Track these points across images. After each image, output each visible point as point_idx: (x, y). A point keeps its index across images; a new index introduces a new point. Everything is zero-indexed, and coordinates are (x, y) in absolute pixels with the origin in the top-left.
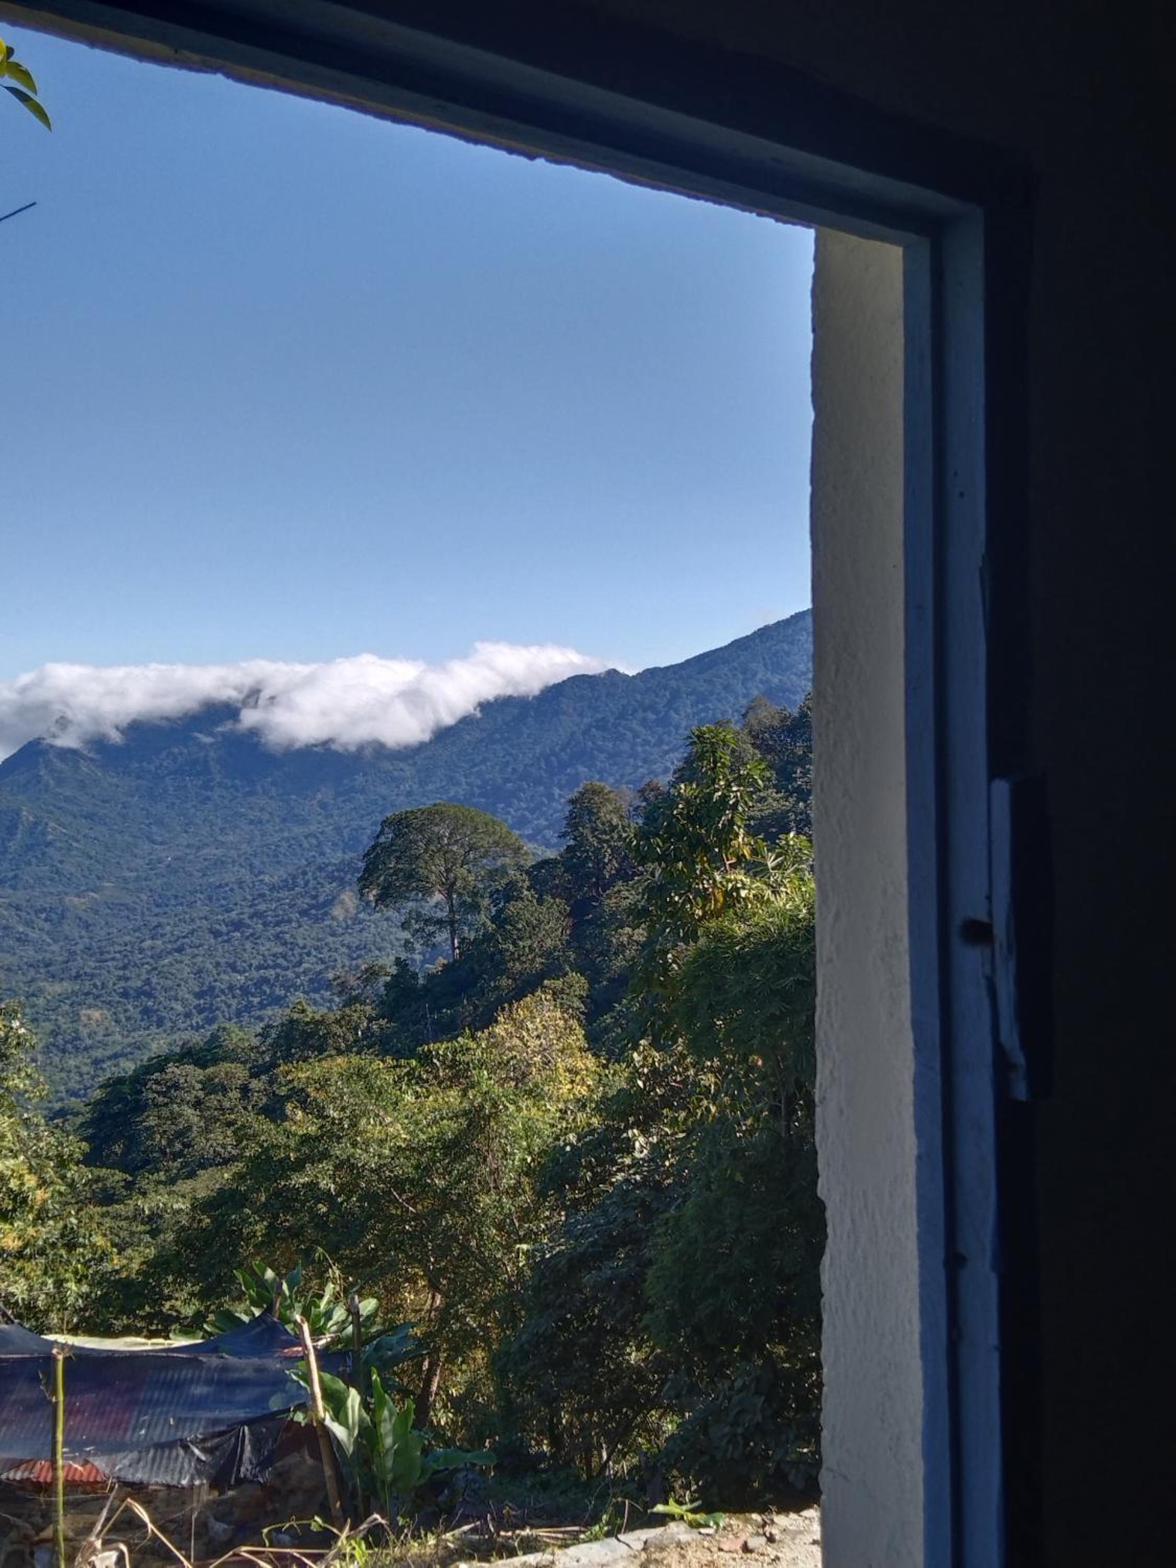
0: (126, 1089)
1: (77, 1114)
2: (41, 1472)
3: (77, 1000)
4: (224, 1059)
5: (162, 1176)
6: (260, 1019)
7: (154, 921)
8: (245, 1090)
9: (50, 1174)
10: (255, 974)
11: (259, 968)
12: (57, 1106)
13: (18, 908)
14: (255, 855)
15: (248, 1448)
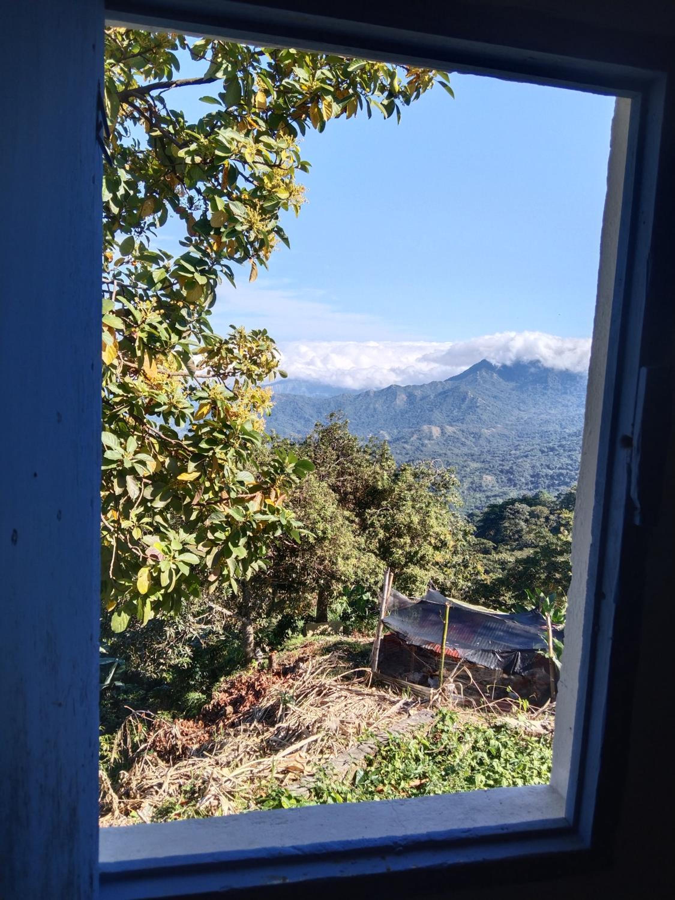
0: (497, 510)
1: (478, 516)
2: (437, 648)
3: (483, 471)
4: (539, 504)
5: (509, 547)
6: (558, 490)
7: (517, 443)
8: (547, 519)
9: (460, 537)
10: (558, 471)
11: (560, 468)
12: (470, 512)
13: (463, 431)
14: (563, 420)
15: (519, 661)
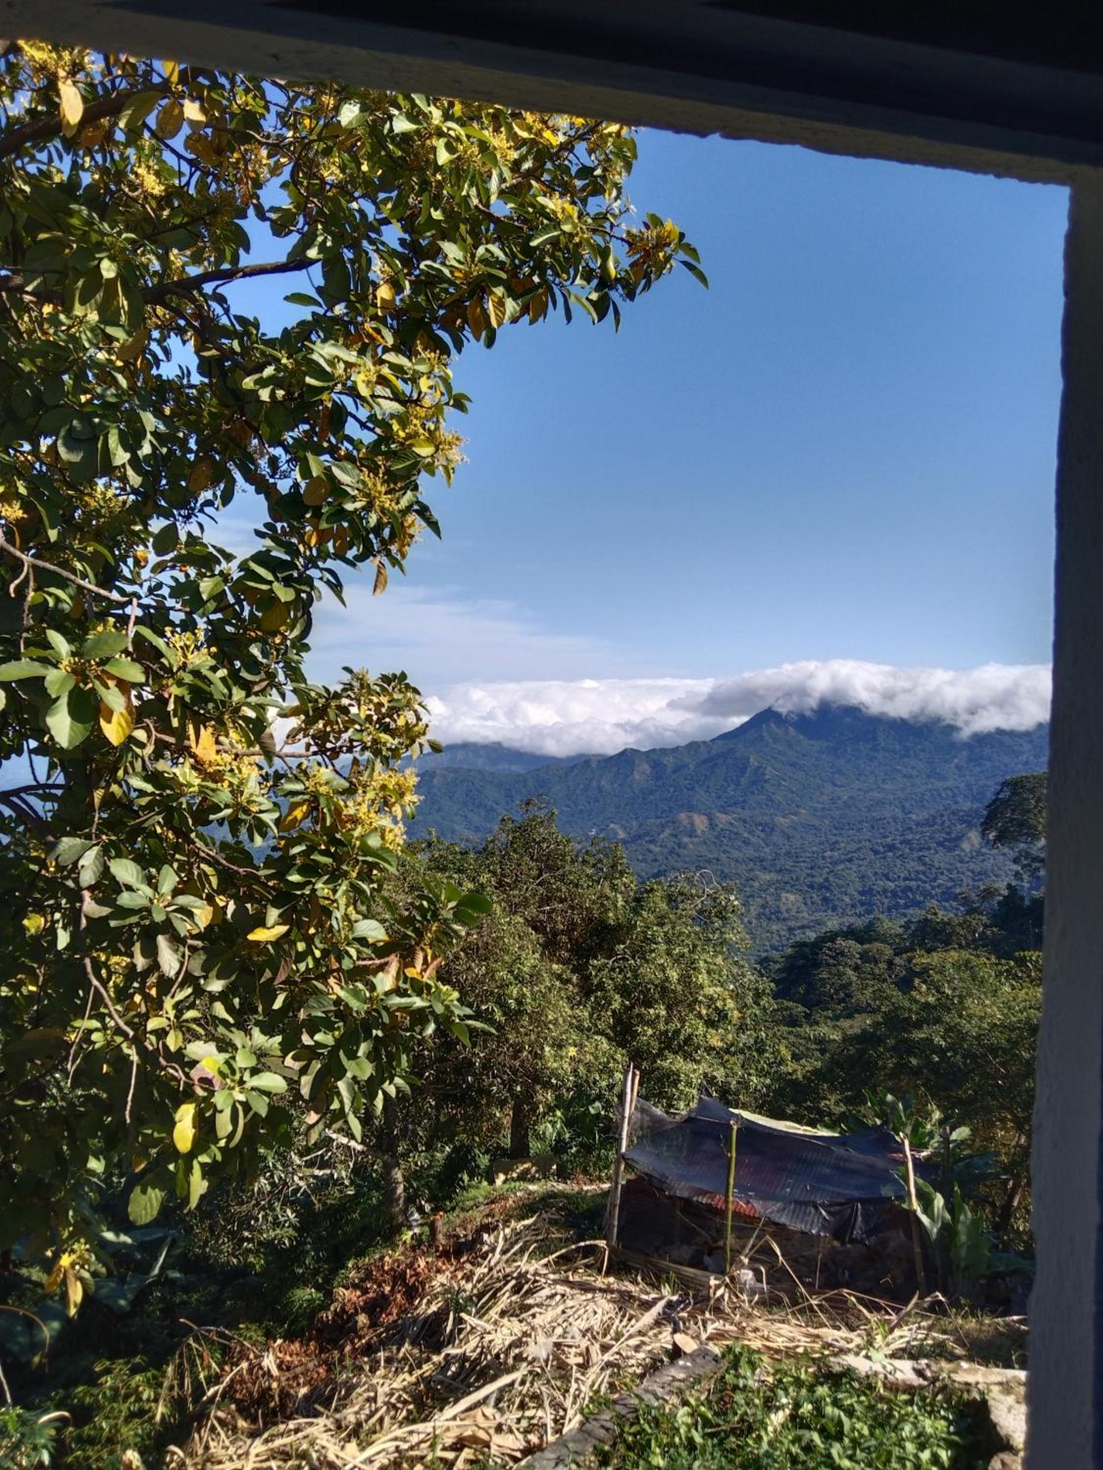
0: (807, 950)
1: (776, 962)
2: (717, 1201)
3: (781, 886)
4: (876, 940)
5: (830, 1014)
6: (905, 915)
7: (834, 839)
8: (890, 963)
9: (749, 1000)
10: (902, 884)
11: (905, 879)
12: (764, 955)
13: (745, 822)
14: (907, 800)
15: (860, 1219)
